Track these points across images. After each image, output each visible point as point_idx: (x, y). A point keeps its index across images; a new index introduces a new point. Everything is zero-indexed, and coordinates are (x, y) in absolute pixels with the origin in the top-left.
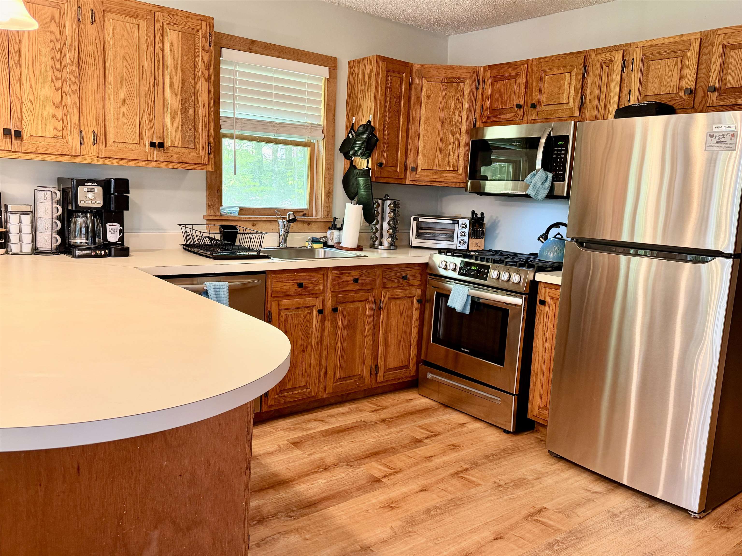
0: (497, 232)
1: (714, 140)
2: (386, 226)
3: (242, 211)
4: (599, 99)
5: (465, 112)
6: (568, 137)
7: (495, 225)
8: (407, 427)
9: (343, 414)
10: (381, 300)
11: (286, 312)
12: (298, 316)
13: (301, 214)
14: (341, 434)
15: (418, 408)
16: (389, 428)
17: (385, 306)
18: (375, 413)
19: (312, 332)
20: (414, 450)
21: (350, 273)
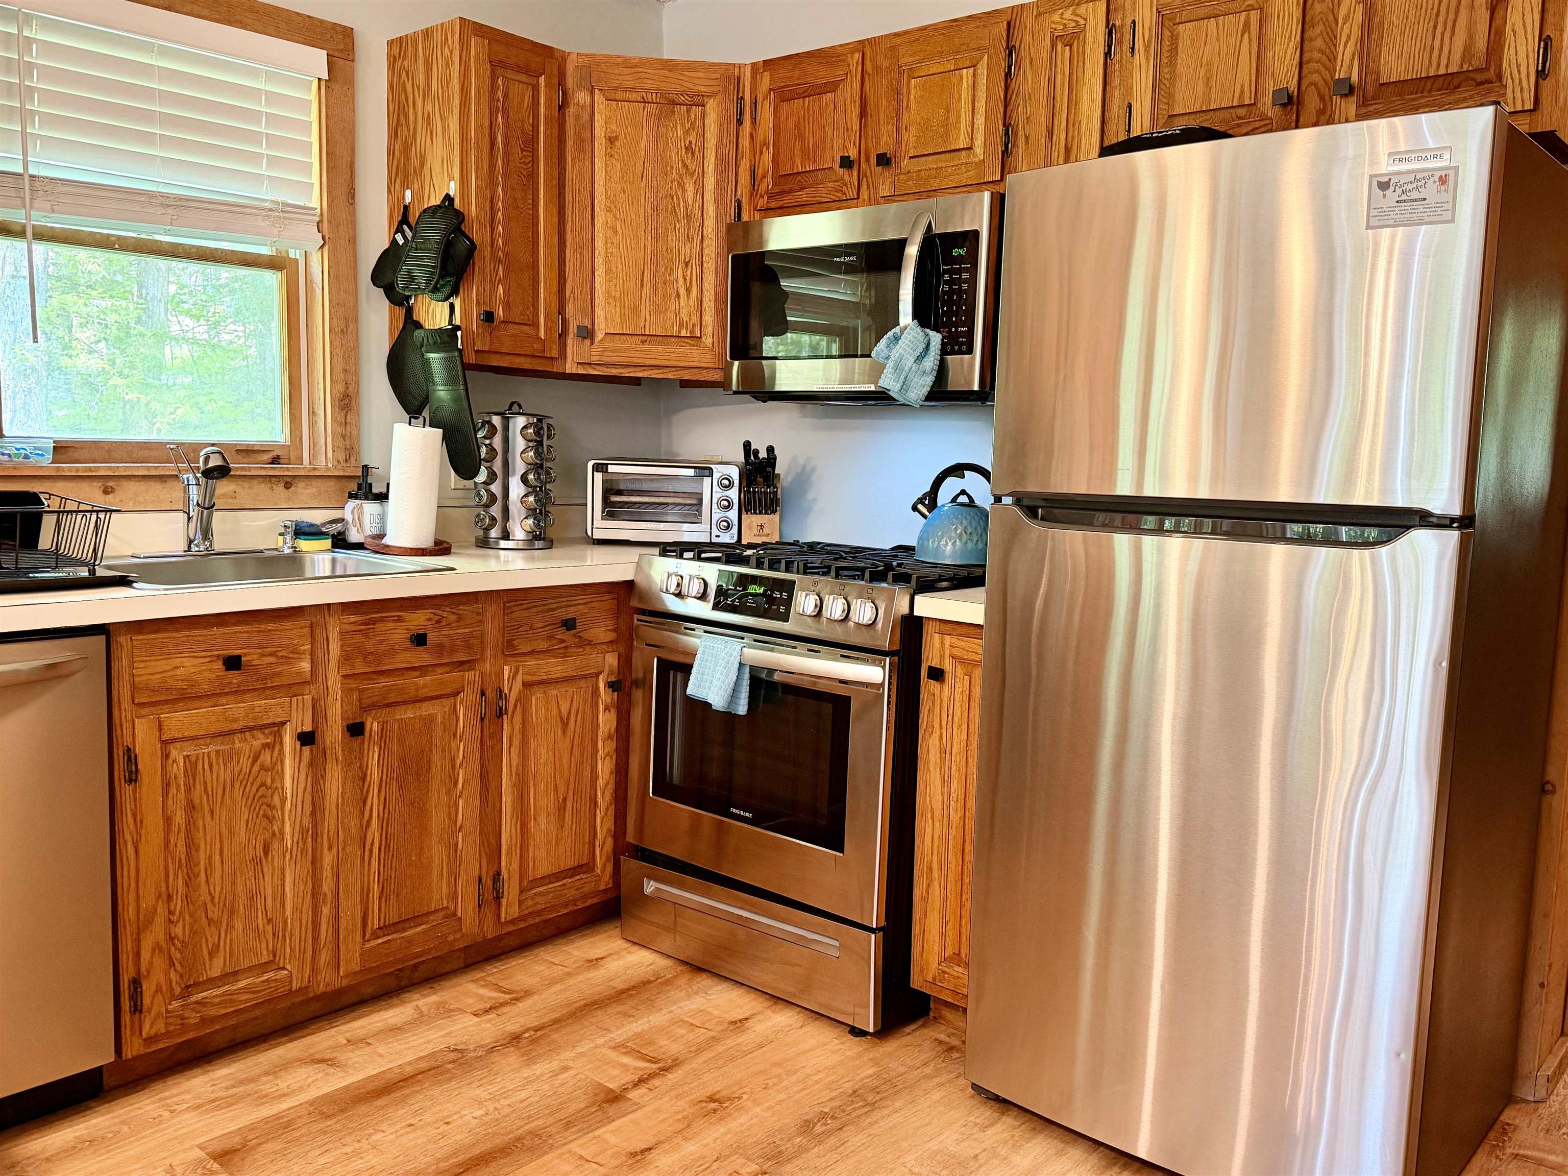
0: (810, 496)
1: (1392, 196)
2: (517, 489)
3: (61, 449)
4: (1050, 133)
5: (710, 182)
6: (976, 234)
7: (804, 478)
8: (582, 1054)
9: (396, 1030)
10: (501, 691)
11: (190, 749)
12: (230, 757)
13: (266, 457)
14: (380, 1102)
15: (619, 984)
16: (531, 1061)
17: (515, 706)
18: (492, 1016)
19: (283, 801)
20: (597, 1133)
21: (400, 619)
